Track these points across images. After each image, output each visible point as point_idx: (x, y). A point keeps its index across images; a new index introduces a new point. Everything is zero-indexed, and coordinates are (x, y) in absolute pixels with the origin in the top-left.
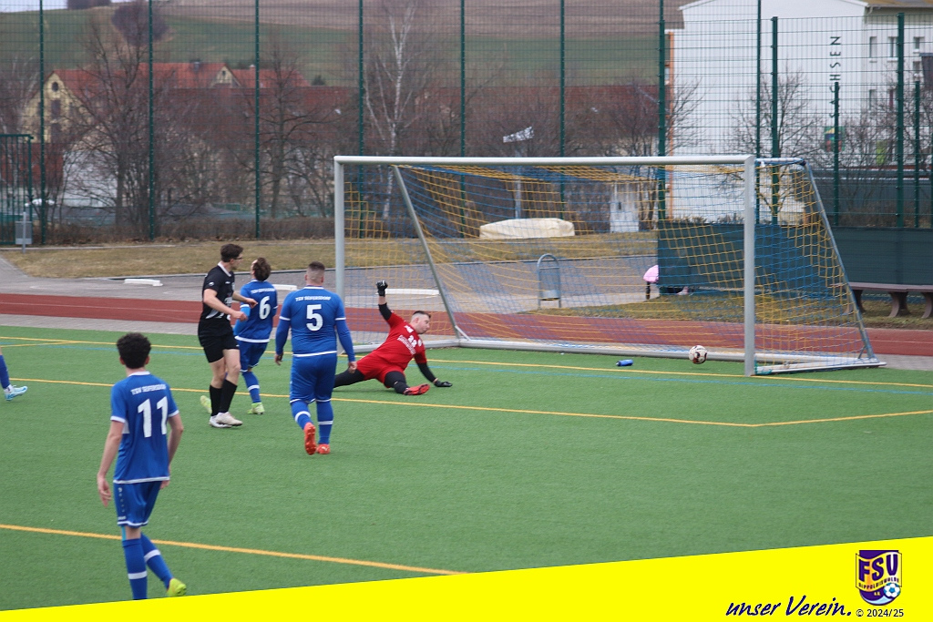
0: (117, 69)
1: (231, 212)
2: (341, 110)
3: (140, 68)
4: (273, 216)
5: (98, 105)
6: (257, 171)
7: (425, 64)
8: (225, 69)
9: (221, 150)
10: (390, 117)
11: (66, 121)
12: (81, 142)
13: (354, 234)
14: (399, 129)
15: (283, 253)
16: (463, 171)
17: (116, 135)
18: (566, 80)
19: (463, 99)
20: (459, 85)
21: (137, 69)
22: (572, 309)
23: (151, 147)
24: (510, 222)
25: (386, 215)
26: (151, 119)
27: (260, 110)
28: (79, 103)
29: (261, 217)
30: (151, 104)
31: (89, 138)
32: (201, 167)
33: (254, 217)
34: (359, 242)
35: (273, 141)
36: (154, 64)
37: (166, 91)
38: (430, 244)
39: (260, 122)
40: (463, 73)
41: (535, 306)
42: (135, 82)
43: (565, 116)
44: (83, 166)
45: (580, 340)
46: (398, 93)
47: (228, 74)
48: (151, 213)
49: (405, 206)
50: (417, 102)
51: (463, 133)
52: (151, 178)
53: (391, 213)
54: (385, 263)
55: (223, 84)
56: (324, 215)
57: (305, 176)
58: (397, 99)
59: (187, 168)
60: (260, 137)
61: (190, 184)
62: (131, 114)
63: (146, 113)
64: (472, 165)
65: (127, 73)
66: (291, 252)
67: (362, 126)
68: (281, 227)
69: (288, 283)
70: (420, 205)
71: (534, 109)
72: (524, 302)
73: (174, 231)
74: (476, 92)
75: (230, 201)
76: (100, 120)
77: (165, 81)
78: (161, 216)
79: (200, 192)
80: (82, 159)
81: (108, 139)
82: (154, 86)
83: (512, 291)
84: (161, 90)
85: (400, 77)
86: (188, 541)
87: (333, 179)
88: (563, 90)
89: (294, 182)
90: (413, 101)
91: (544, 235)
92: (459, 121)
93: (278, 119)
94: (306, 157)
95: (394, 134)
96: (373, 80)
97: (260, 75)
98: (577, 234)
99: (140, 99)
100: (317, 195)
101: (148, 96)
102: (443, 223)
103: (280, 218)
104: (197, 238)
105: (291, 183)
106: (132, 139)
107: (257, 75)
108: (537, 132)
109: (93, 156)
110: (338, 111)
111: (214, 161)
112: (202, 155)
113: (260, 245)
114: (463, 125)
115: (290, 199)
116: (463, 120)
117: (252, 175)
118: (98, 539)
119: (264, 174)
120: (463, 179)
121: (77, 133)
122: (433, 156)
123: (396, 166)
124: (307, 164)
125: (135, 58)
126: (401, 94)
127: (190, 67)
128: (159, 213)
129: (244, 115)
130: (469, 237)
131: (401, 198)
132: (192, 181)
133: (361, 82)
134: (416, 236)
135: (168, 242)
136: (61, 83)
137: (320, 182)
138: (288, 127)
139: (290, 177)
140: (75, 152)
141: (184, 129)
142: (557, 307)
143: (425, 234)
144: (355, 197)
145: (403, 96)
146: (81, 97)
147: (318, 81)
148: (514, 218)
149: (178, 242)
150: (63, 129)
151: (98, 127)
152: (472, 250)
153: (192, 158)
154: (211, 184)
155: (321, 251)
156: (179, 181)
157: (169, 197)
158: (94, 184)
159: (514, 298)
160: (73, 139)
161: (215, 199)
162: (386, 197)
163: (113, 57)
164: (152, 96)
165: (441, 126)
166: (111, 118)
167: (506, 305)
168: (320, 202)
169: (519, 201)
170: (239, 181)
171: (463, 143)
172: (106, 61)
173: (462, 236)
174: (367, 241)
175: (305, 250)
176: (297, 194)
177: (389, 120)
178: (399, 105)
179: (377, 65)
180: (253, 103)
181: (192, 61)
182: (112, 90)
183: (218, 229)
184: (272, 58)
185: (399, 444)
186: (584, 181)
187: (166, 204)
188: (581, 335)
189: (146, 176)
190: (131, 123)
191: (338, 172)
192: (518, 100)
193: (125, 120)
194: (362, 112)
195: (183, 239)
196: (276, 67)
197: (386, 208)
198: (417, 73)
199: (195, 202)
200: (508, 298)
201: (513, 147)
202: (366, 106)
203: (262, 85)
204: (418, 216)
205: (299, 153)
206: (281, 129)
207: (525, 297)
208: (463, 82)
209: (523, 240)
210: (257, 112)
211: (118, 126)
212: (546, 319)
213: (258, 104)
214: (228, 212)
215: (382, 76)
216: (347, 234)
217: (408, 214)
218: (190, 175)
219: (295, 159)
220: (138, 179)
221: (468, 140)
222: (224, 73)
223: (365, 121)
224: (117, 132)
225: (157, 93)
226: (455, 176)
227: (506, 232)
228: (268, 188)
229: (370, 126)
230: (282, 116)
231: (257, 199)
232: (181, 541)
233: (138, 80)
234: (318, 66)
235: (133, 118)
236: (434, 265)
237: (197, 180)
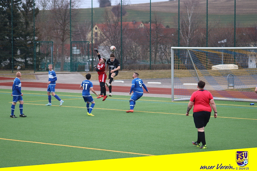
0: (112, 23)
1: (143, 62)
2: (173, 34)
3: (118, 23)
4: (155, 63)
5: (107, 33)
6: (150, 51)
7: (197, 22)
8: (142, 23)
9: (141, 46)
10: (187, 36)
11: (99, 38)
12: (103, 43)
13: (177, 68)
14: (189, 40)
15: (157, 74)
16: (207, 51)
17: (112, 42)
18: (236, 26)
19: (207, 31)
20: (206, 27)
21: (118, 24)
22: (237, 89)
23: (121, 45)
24: (220, 65)
25: (186, 63)
26: (121, 37)
27: (151, 35)
28: (102, 33)
29: (151, 64)
30: (122, 33)
31: (105, 42)
32: (135, 50)
33: (150, 64)
34: (178, 71)
35: (155, 43)
36: (122, 22)
37: (126, 29)
38: (198, 71)
39: (151, 38)
40: (207, 24)
41: (227, 88)
42: (117, 27)
43: (236, 36)
44: (103, 50)
45: (239, 98)
46: (189, 30)
47: (143, 25)
48: (121, 63)
49: (191, 61)
50: (195, 32)
51: (207, 41)
52: (121, 53)
53: (187, 63)
54: (185, 76)
55: (141, 28)
56: (169, 63)
57: (164, 53)
58: (189, 31)
59: (131, 50)
60: (151, 42)
61: (132, 55)
62: (116, 36)
63: (120, 35)
64: (209, 49)
65: (115, 25)
66: (159, 73)
67: (179, 39)
68: (157, 67)
69: (158, 82)
70: (195, 61)
71: (227, 34)
72: (224, 87)
73: (128, 67)
74: (211, 29)
75: (143, 59)
76: (108, 38)
77: (125, 27)
78: (124, 64)
79: (135, 57)
80: (103, 48)
81: (110, 43)
82: (122, 28)
83: (220, 84)
84: (124, 29)
85: (190, 26)
86: (130, 152)
87: (171, 53)
88: (235, 29)
89: (161, 54)
90: (194, 32)
91: (229, 69)
92: (206, 37)
93: (156, 37)
94: (164, 47)
95: (188, 41)
96: (182, 26)
97: (151, 25)
98: (239, 68)
99: (119, 32)
100: (167, 58)
101: (121, 31)
102: (201, 65)
103: (157, 64)
104: (134, 69)
105: (160, 54)
106: (116, 42)
107: (150, 25)
108: (228, 40)
109: (106, 47)
110: (173, 35)
111: (139, 49)
112: (136, 47)
113: (151, 71)
114: (207, 39)
115: (159, 59)
116: (207, 37)
117: (149, 52)
118: (106, 151)
119: (152, 52)
120: (207, 53)
121: (102, 41)
122: (199, 47)
123: (188, 50)
124: (164, 49)
125: (117, 21)
126: (190, 30)
127: (132, 23)
128: (123, 63)
129: (147, 36)
130: (208, 69)
131: (190, 58)
132: (133, 54)
133: (179, 27)
134: (194, 69)
135: (126, 71)
136: (97, 28)
137: (168, 55)
138: (159, 39)
139: (159, 53)
140: (101, 46)
141: (130, 40)
142: (233, 89)
143: (196, 68)
144: (177, 58)
145: (191, 30)
146: (103, 31)
147: (168, 27)
148: (221, 64)
149: (129, 71)
150: (98, 40)
151: (107, 39)
152: (209, 73)
153: (133, 48)
154: (138, 55)
155: (168, 73)
156: (129, 54)
157: (127, 58)
158: (106, 55)
159: (221, 86)
160: (100, 43)
161: (139, 59)
162: (186, 58)
163: (111, 20)
164: (122, 31)
165: (201, 39)
166: (111, 37)
167: (219, 88)
168: (168, 60)
169: (222, 60)
170: (146, 54)
171: (207, 43)
172: (109, 21)
173: (207, 69)
174: (180, 70)
175: (163, 73)
176: (161, 57)
177: (187, 37)
178: (190, 33)
179: (183, 22)
180: (149, 33)
181: (133, 21)
182: (111, 29)
183: (139, 67)
184: (155, 20)
185: (189, 126)
186: (241, 54)
187: (126, 60)
188: (239, 96)
189: (120, 53)
190: (116, 38)
191: (172, 52)
192: (222, 32)
193: (114, 37)
194: (179, 35)
195: (130, 70)
196: (156, 22)
197: (186, 61)
198: (194, 24)
199: (134, 60)
200: (219, 86)
201: (221, 44)
202: (180, 33)
203: (152, 28)
204: (194, 63)
205: (162, 46)
206: (157, 40)
207: (224, 86)
208: (207, 27)
209: (223, 70)
210: (150, 35)
211: (113, 39)
212: (230, 92)
213: (150, 33)
214: (142, 62)
215: (185, 25)
216: (175, 68)
217: (192, 63)
218: (132, 52)
219: (161, 48)
220: (118, 53)
221: (209, 42)
222: (142, 24)
223: (180, 37)
224: (112, 41)
225: (123, 30)
226: (205, 52)
227: (219, 68)
228: (153, 56)
229: (182, 39)
230: (157, 36)
231: (150, 59)
232: (129, 152)
233: (118, 27)
234: (167, 22)
235: (117, 37)
236: (199, 77)
237: (134, 54)
